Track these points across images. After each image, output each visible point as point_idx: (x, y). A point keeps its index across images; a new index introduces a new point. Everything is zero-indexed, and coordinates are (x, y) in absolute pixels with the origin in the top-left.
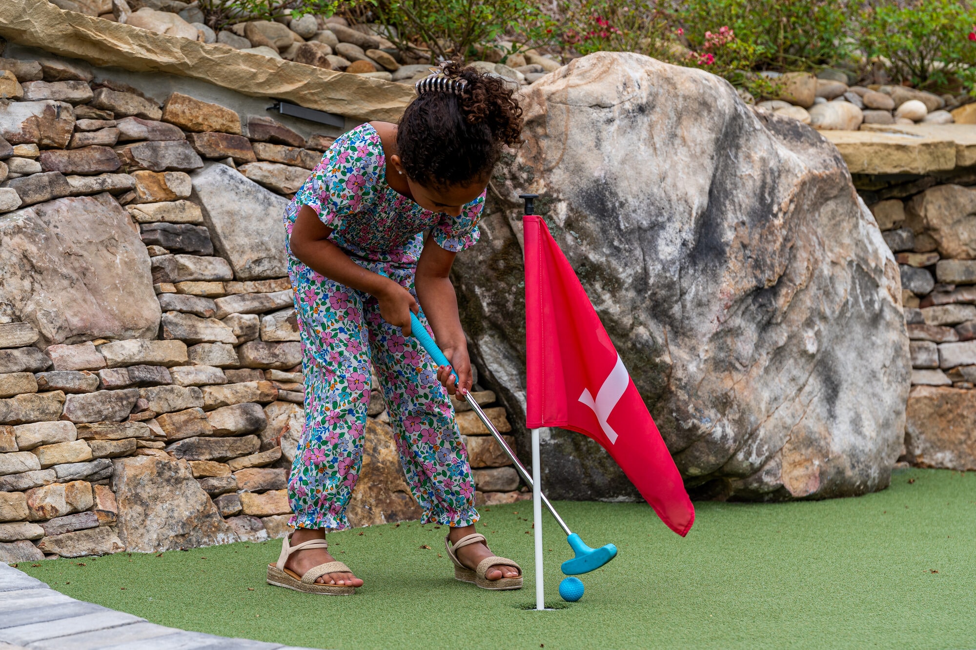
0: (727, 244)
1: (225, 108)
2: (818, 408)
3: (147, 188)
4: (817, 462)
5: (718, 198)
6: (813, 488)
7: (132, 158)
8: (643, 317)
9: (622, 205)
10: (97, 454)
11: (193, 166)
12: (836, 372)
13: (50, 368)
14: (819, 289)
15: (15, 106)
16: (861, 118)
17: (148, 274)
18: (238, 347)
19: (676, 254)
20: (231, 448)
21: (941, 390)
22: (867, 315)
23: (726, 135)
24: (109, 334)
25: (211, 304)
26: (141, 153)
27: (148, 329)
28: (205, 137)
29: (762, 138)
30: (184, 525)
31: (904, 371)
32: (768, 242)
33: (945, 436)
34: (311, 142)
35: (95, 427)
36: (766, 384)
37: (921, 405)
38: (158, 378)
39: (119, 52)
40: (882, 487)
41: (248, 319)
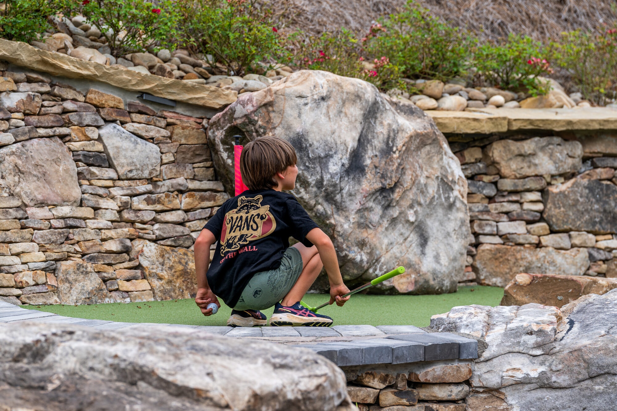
0: (366, 166)
1: (116, 97)
2: (415, 249)
3: (76, 134)
4: (413, 276)
5: (364, 143)
6: (411, 288)
7: (69, 120)
8: (320, 200)
9: (310, 145)
10: (48, 259)
11: (100, 124)
12: (426, 232)
13: (27, 218)
14: (418, 190)
15: (13, 95)
16: (466, 105)
17: (76, 176)
18: (119, 212)
19: (338, 170)
20: (114, 259)
21: (496, 246)
22: (446, 204)
23: (369, 112)
24: (56, 203)
25: (106, 191)
26: (74, 118)
27: (75, 202)
28: (106, 110)
29: (390, 114)
30: (89, 293)
31: (466, 233)
32: (390, 165)
33: (498, 270)
34: (159, 114)
35: (47, 246)
36: (386, 236)
37: (485, 253)
38: (79, 225)
39: (63, 69)
40: (452, 291)
41: (125, 199)
